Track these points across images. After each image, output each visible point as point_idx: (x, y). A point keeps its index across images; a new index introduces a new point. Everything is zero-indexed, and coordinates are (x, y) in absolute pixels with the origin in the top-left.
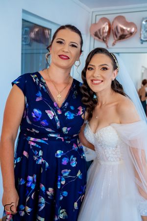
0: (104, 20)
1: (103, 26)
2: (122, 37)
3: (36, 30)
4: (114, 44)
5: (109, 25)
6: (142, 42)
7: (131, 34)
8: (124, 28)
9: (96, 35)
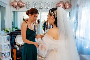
0: (15, 1)
1: (15, 3)
2: (21, 7)
4: (19, 9)
5: (17, 3)
6: (27, 9)
7: (24, 6)
8: (22, 4)
9: (13, 6)
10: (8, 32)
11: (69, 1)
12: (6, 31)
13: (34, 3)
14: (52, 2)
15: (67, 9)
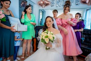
3: (23, 3)
8: (47, 2)
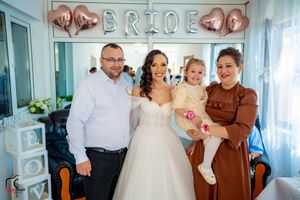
0: (64, 8)
1: (64, 14)
2: (85, 27)
4: (77, 34)
5: (71, 13)
7: (94, 24)
9: (56, 22)
10: (40, 111)
11: (242, 8)
12: (33, 110)
13: (128, 14)
14: (188, 12)
15: (237, 31)
